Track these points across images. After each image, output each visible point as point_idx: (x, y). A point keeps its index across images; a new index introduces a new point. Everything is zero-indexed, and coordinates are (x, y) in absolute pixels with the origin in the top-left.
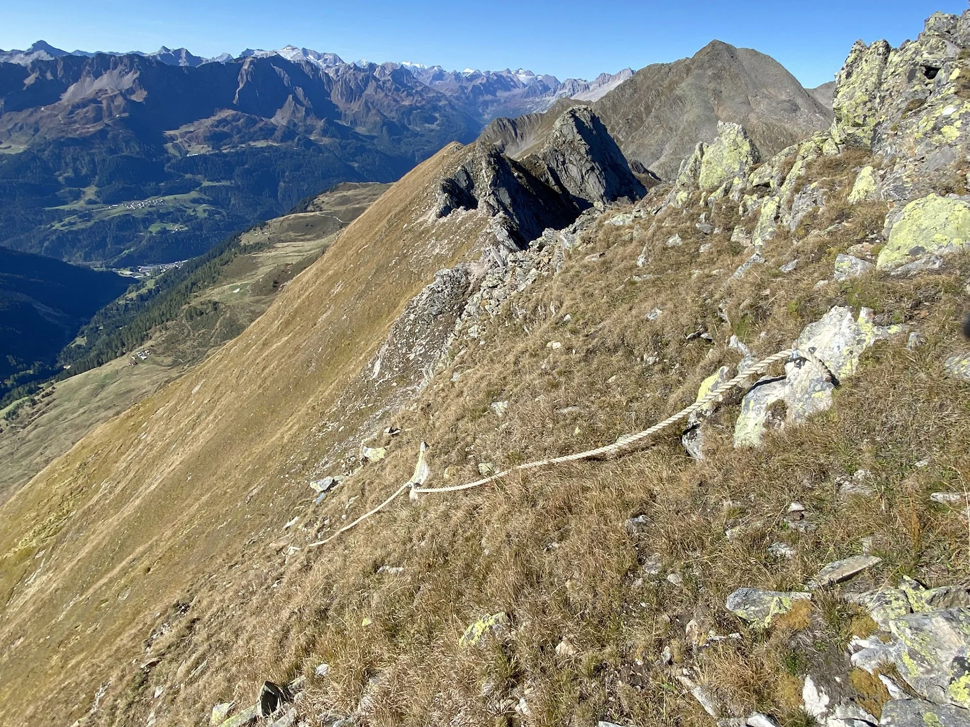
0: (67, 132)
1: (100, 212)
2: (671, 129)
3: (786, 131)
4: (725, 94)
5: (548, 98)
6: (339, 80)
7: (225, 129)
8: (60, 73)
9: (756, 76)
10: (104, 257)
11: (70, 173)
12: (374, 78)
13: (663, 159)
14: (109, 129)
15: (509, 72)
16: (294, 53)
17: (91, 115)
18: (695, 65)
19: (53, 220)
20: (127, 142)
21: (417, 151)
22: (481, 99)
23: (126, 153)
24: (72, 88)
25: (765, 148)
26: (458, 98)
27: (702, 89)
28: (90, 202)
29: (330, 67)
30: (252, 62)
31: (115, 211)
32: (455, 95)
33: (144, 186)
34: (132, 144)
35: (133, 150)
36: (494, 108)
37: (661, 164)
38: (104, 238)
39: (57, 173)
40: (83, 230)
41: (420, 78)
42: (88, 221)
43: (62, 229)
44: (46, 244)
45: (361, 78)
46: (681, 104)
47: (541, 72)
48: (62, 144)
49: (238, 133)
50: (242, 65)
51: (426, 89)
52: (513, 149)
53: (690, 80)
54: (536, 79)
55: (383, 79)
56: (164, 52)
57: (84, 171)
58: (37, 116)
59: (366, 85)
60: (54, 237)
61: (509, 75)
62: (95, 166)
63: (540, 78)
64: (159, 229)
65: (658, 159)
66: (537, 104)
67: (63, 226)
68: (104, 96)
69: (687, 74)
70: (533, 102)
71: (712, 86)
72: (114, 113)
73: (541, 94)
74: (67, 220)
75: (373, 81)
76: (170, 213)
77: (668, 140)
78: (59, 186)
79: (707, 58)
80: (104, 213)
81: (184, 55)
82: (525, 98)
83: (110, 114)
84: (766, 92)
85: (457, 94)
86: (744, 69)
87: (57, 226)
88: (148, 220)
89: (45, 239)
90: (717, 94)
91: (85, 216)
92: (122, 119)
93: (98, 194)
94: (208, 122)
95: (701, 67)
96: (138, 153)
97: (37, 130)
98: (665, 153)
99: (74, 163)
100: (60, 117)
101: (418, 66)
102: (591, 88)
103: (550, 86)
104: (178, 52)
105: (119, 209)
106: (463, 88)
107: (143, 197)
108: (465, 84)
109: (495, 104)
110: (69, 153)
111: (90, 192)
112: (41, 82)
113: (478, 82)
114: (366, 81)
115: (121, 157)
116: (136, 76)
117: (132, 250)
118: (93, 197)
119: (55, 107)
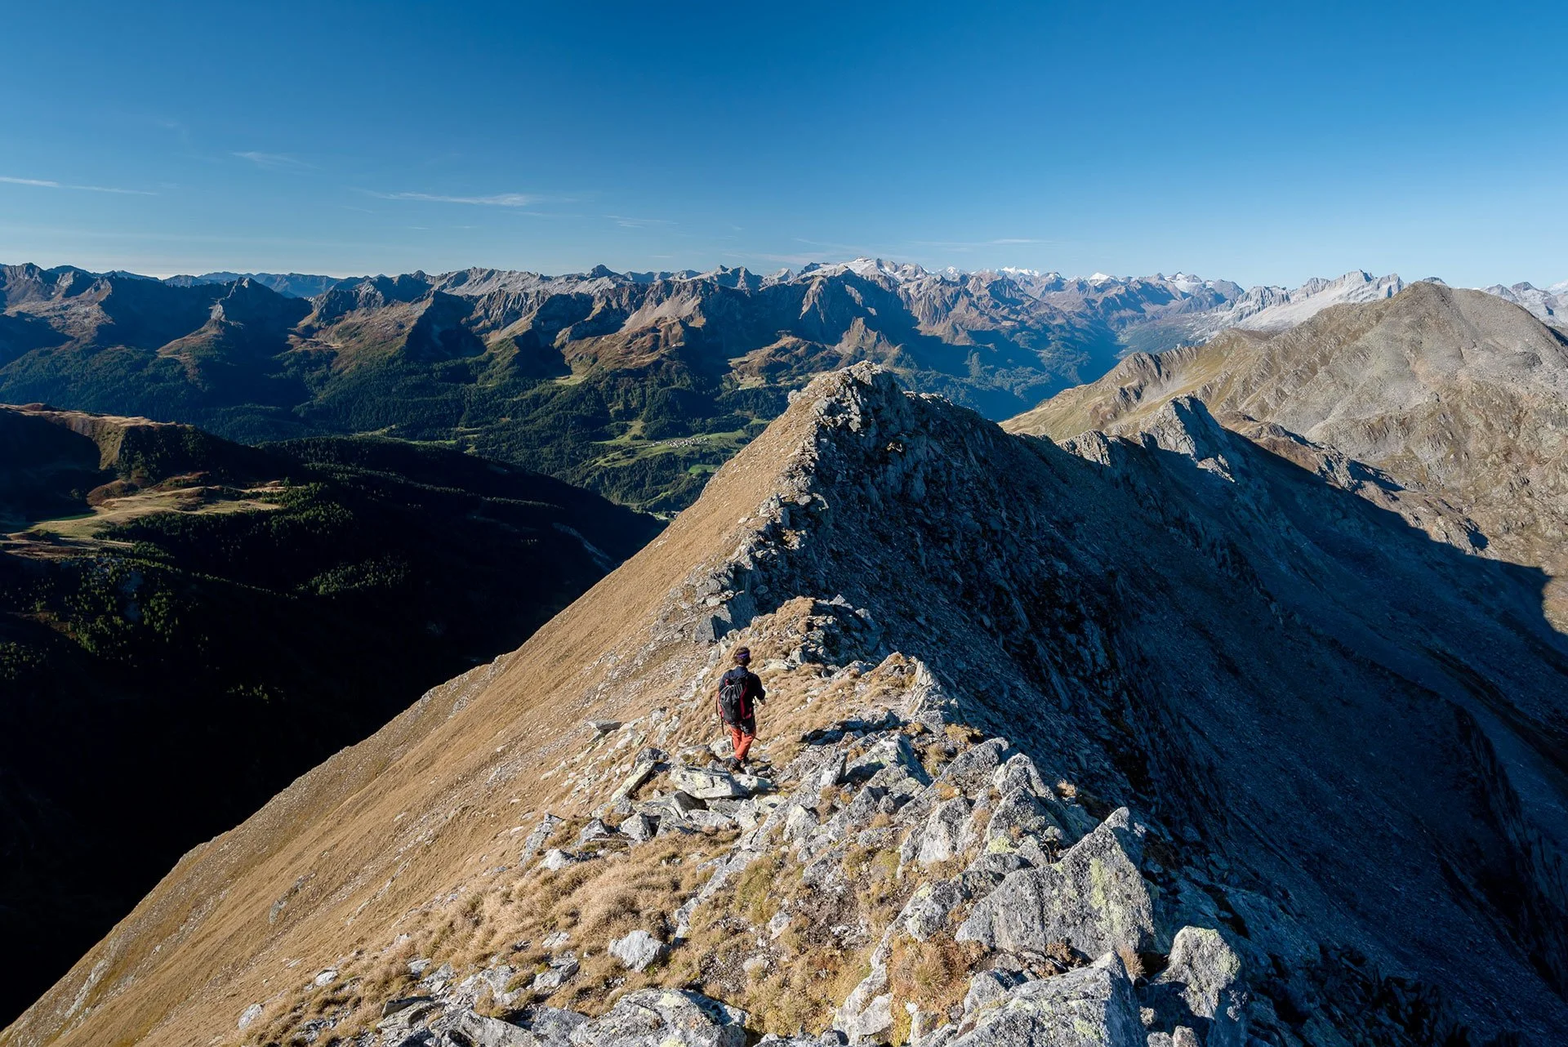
0: (623, 362)
1: (644, 449)
2: (1346, 386)
3: (1505, 393)
4: (1426, 345)
5: (1220, 314)
6: (920, 299)
7: (783, 359)
8: (625, 301)
9: (1478, 324)
10: (641, 498)
11: (620, 406)
12: (967, 293)
13: (1330, 420)
14: (664, 359)
15: (1162, 278)
16: (866, 265)
17: (648, 344)
18: (1390, 310)
19: (598, 454)
20: (679, 374)
21: (1017, 385)
22: (1116, 315)
23: (676, 386)
24: (632, 317)
25: (1473, 411)
26: (1081, 315)
27: (1394, 339)
28: (636, 438)
29: (910, 281)
30: (821, 283)
31: (658, 448)
32: (1076, 311)
33: (690, 422)
34: (685, 375)
35: (683, 382)
36: (1135, 328)
37: (1326, 426)
38: (643, 479)
39: (609, 405)
40: (625, 468)
41: (1029, 290)
42: (631, 457)
43: (606, 465)
44: (588, 481)
45: (949, 294)
46: (1362, 357)
47: (1212, 277)
48: (615, 375)
49: (797, 363)
50: (808, 287)
51: (1036, 304)
52: (1154, 391)
53: (1379, 329)
54: (1205, 286)
55: (976, 294)
56: (720, 272)
57: (634, 404)
58: (597, 346)
59: (955, 302)
60: (597, 473)
61: (1160, 282)
62: (644, 400)
63: (1209, 285)
64: (699, 471)
65: (1324, 419)
66: (1202, 322)
67: (606, 462)
68: (662, 325)
69: (1378, 321)
70: (1195, 319)
71: (1409, 336)
72: (670, 343)
73: (1211, 307)
74: (611, 455)
75: (965, 298)
76: (713, 453)
77: (1341, 398)
78: (608, 421)
79: (1404, 303)
80: (648, 450)
81: (742, 274)
82: (1185, 312)
83: (667, 344)
84: (1490, 342)
85: (1080, 309)
86: (1459, 315)
87: (601, 461)
88: (689, 461)
89: (588, 475)
90: (1416, 346)
91: (630, 452)
92: (678, 349)
93: (644, 429)
94: (767, 350)
95: (1397, 313)
96: (689, 386)
97: (595, 360)
98: (1334, 412)
99: (626, 395)
100: (618, 347)
101: (1025, 272)
102: (1292, 299)
103: (1225, 295)
104: (736, 272)
105: (663, 447)
106: (1089, 303)
107: (688, 433)
108: (1092, 295)
109: (1136, 322)
110: (624, 383)
111: (637, 426)
112: (606, 312)
113: (1112, 292)
114: (956, 298)
115: (672, 390)
116: (698, 301)
117: (669, 493)
118: (638, 433)
119: (616, 337)
